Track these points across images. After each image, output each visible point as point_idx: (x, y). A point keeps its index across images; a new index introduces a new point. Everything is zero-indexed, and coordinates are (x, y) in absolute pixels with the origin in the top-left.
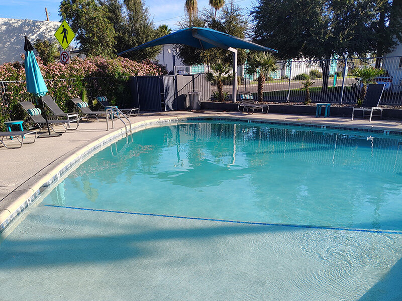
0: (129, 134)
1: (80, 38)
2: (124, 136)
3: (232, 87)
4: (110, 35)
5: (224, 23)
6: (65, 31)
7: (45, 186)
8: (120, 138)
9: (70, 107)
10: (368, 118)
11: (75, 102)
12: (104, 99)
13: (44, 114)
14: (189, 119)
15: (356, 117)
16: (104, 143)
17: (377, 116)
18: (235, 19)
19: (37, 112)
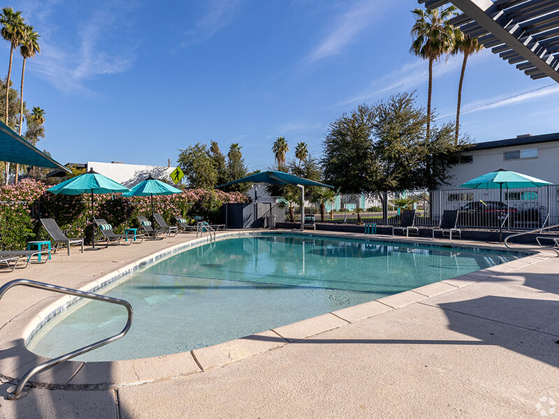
0: (213, 241)
1: (191, 178)
2: (209, 242)
3: (300, 215)
4: (214, 175)
5: (304, 169)
6: (178, 173)
7: (144, 264)
8: (206, 243)
9: (173, 221)
10: (406, 235)
11: (177, 219)
12: (200, 218)
13: (153, 226)
14: (263, 233)
15: (396, 234)
16: (192, 244)
17: (412, 233)
18: (312, 166)
19: (148, 223)
